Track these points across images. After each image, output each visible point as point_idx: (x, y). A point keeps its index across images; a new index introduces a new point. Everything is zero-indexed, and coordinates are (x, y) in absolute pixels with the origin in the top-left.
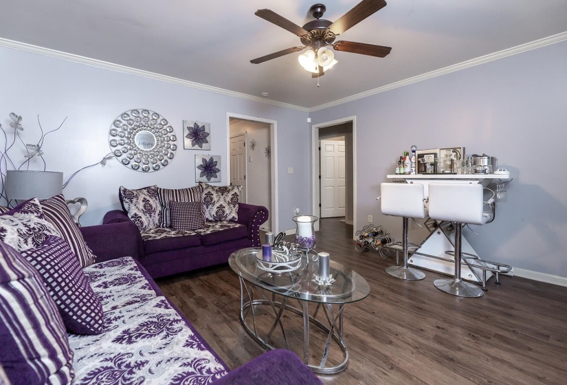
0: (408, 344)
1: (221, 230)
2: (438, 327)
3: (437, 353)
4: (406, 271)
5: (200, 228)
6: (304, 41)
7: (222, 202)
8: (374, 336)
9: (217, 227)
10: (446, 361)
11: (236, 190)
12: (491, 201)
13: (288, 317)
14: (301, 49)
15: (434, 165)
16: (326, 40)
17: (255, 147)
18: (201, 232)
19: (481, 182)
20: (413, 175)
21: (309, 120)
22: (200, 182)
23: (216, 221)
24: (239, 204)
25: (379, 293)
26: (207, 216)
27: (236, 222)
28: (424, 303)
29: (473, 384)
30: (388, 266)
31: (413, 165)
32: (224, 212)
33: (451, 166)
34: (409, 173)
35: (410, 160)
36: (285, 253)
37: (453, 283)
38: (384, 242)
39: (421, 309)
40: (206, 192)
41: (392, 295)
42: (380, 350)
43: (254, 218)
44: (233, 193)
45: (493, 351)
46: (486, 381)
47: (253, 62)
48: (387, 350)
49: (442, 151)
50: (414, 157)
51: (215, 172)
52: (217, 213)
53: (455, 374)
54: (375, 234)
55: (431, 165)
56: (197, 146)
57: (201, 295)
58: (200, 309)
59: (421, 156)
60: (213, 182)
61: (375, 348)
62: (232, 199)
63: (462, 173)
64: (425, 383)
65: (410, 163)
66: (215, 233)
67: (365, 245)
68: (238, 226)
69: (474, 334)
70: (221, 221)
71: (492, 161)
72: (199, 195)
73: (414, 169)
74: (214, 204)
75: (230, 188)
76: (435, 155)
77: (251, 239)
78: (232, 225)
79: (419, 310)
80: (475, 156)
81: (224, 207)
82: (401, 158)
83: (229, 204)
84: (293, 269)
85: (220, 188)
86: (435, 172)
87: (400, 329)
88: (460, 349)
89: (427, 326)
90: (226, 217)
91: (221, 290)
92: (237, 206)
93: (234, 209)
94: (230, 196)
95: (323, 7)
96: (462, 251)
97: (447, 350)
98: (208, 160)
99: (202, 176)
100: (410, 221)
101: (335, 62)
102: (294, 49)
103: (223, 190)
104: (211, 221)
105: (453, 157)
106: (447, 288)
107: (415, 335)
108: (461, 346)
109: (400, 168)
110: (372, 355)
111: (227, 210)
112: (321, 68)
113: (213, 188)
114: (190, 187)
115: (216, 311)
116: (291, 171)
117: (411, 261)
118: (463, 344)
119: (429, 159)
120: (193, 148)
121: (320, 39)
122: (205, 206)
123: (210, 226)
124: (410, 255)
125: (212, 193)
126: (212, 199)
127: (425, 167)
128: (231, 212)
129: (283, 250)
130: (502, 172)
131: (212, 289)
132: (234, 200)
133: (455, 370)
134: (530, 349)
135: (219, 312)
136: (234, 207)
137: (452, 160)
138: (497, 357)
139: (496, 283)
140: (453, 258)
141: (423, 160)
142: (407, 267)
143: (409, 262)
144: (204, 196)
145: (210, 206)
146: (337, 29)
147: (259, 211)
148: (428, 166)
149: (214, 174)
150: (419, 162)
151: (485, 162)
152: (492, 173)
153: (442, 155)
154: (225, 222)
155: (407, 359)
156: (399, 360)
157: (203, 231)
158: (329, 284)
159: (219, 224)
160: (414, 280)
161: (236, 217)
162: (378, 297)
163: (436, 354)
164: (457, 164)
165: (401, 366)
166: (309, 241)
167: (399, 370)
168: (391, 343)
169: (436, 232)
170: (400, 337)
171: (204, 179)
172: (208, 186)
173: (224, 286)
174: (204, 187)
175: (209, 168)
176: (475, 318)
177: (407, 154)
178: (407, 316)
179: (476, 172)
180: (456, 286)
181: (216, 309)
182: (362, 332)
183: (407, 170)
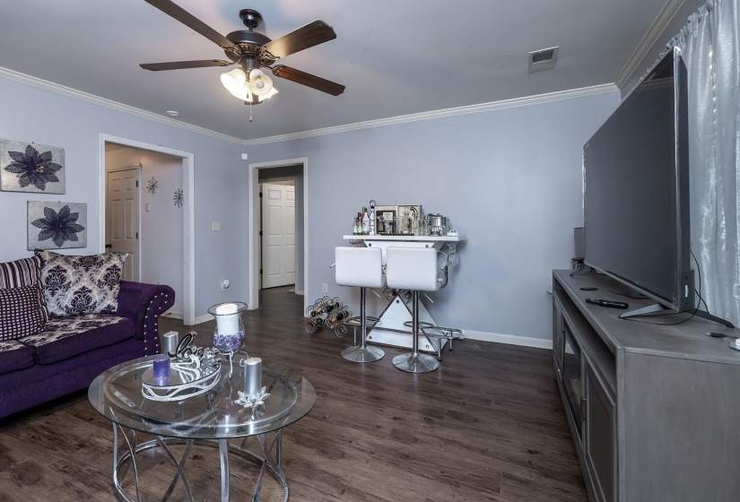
0: (363, 450)
1: (80, 332)
2: (395, 418)
3: (394, 452)
4: (365, 351)
5: (34, 334)
6: (229, 54)
7: (85, 282)
8: (323, 452)
9: (73, 326)
10: (402, 460)
11: (115, 261)
12: (444, 265)
13: (200, 458)
14: (225, 65)
15: (393, 224)
16: (263, 60)
17: (157, 190)
18: (34, 341)
19: (436, 244)
20: (373, 235)
21: (245, 157)
22: (37, 251)
23: (72, 317)
24: (122, 283)
25: (331, 388)
26: (52, 307)
27: (114, 315)
28: (382, 389)
29: (427, 480)
30: (344, 348)
31: (372, 223)
32: (89, 299)
33: (409, 226)
34: (368, 234)
35: (369, 217)
36: (194, 365)
37: (411, 358)
38: (340, 317)
39: (379, 398)
40: (51, 267)
41: (347, 388)
42: (331, 470)
43: (148, 305)
44: (109, 266)
45: (445, 433)
46: (438, 472)
47: (144, 66)
48: (337, 468)
49: (401, 208)
50: (372, 214)
51: (73, 231)
52: (74, 302)
53: (410, 474)
54: (330, 309)
55: (390, 224)
56: (31, 187)
57: (28, 459)
58: (26, 488)
59: (379, 213)
60: (69, 249)
61: (324, 469)
62: (106, 277)
63: (420, 235)
64: (380, 499)
65: (370, 221)
66: (66, 340)
67: (318, 323)
68: (116, 320)
69: (430, 416)
70: (82, 314)
71: (444, 221)
72: (34, 273)
73: (372, 228)
74: (67, 287)
75: (103, 258)
76: (394, 212)
77: (142, 338)
78: (103, 321)
79: (377, 400)
80: (430, 215)
81: (90, 291)
82: (360, 215)
83: (100, 284)
84: (206, 388)
85: (82, 259)
86: (394, 233)
87: (354, 432)
88: (416, 440)
89: (384, 420)
90: (94, 307)
91: (76, 438)
92: (117, 286)
93: (111, 294)
94: (103, 271)
95: (257, 15)
96: (420, 320)
97: (403, 445)
98: (57, 212)
99: (42, 237)
100: (368, 292)
101: (274, 91)
102: (215, 63)
103: (89, 262)
104: (61, 318)
105: (410, 216)
106: (404, 366)
107: (370, 437)
108: (418, 436)
109: (358, 226)
110: (320, 480)
111: (96, 296)
112: (255, 97)
113: (67, 259)
114: (12, 260)
115: (60, 483)
116: (216, 226)
117: (371, 338)
118: (420, 433)
119: (388, 217)
120: (23, 189)
121: (253, 58)
122: (47, 292)
123: (57, 327)
124: (369, 330)
125: (65, 267)
126: (63, 279)
127: (384, 226)
128: (105, 299)
129: (190, 361)
130: (453, 234)
131: (56, 441)
132: (112, 277)
133: (410, 470)
134: (476, 420)
135: (67, 484)
136: (111, 289)
137: (410, 220)
138: (450, 439)
139: (450, 350)
140: (410, 330)
141: (382, 219)
142: (365, 346)
143: (368, 339)
144: (45, 274)
145: (60, 291)
146: (277, 49)
147: (158, 293)
148: (387, 226)
149: (70, 235)
150: (378, 220)
151: (439, 222)
152: (445, 234)
153: (401, 213)
154: (91, 316)
155: (362, 473)
156: (352, 477)
157: (38, 340)
158: (261, 403)
159: (78, 321)
160: (372, 362)
161: (115, 305)
162: (331, 393)
163: (392, 455)
164: (415, 224)
165: (355, 485)
166: (234, 340)
167: (351, 491)
168: (343, 455)
169: (395, 301)
170: (354, 444)
171: (49, 243)
172: (55, 257)
173: (83, 430)
174: (47, 257)
175: (60, 225)
176: (431, 397)
177: (366, 210)
178: (363, 412)
179: (432, 233)
180: (414, 362)
181: (60, 478)
182: (309, 449)
183: (366, 229)
